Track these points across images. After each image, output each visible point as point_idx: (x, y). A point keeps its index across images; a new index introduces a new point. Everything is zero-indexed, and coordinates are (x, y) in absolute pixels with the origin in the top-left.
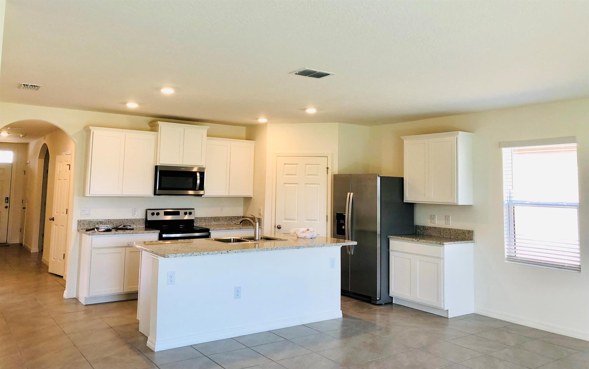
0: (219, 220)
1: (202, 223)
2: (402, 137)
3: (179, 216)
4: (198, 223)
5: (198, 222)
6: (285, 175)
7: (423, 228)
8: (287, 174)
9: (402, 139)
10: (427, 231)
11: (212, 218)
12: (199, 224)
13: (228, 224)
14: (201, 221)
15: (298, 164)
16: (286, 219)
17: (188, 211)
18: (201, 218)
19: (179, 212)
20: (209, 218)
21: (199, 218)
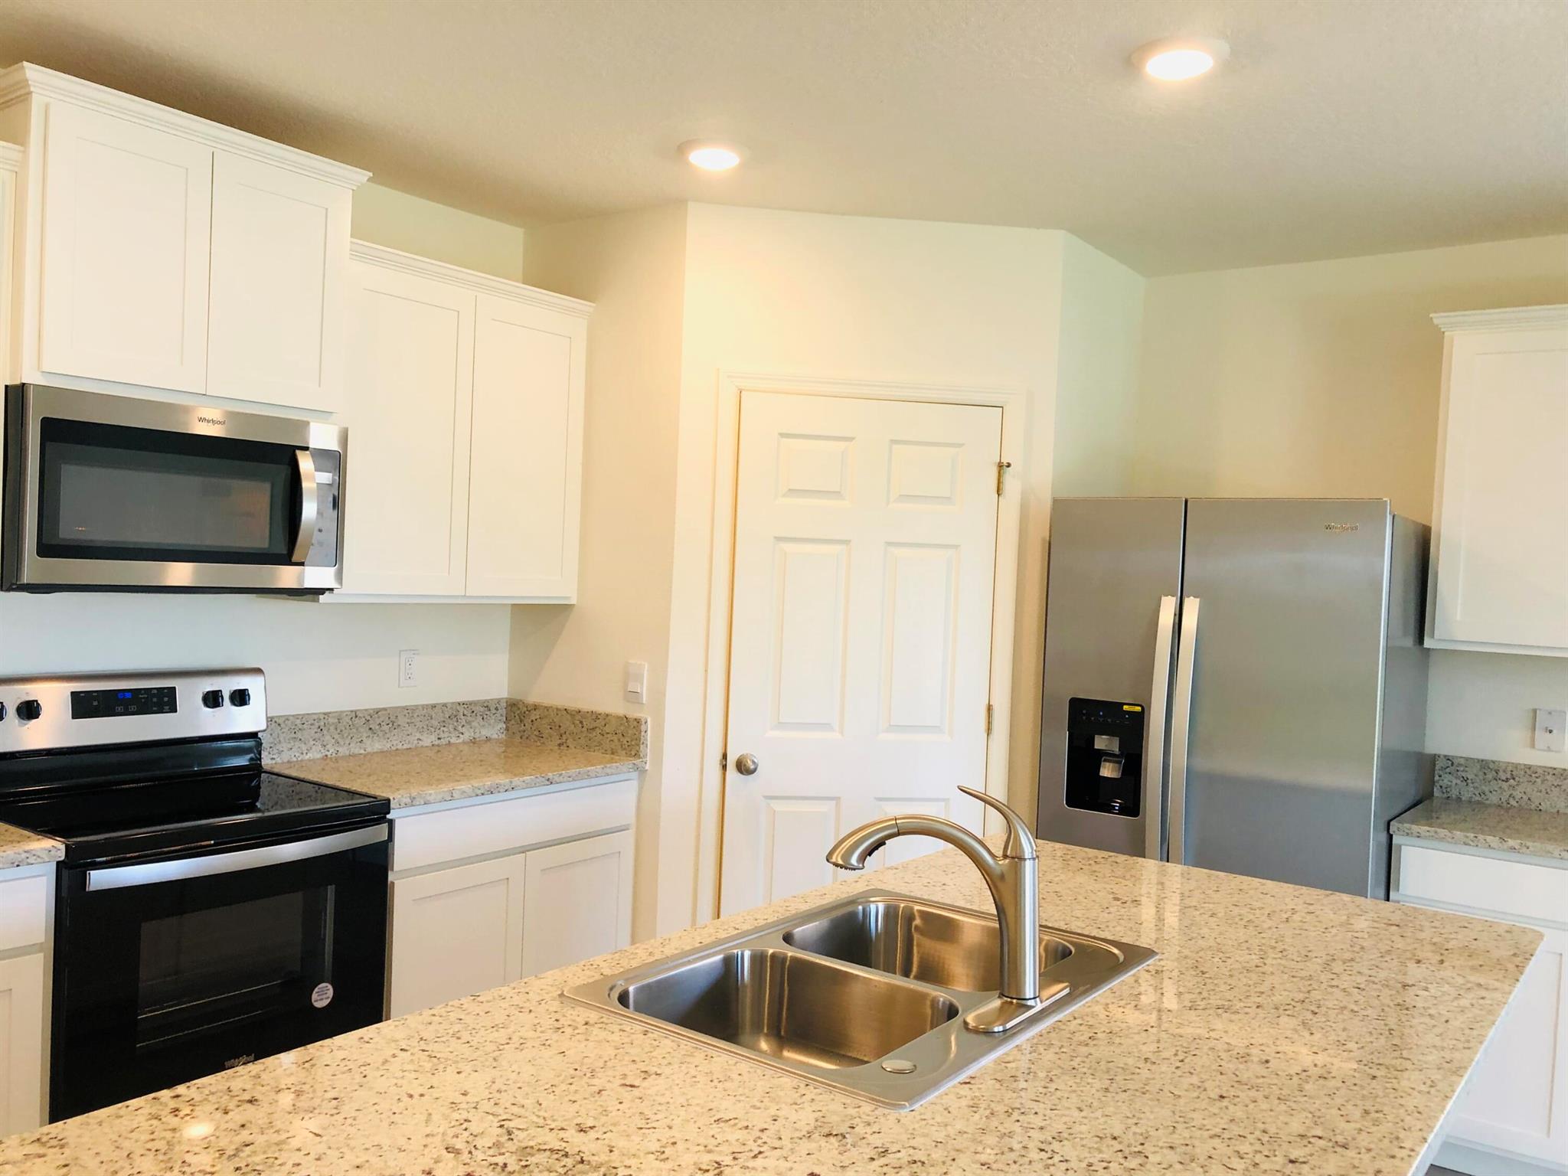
0: (393, 724)
1: (304, 748)
2: (1438, 319)
3: (174, 714)
4: (280, 752)
5: (285, 746)
6: (784, 496)
7: (1482, 767)
8: (792, 492)
9: (1436, 327)
10: (1505, 785)
11: (355, 714)
12: (285, 757)
13: (437, 742)
14: (299, 735)
15: (851, 439)
16: (781, 725)
17: (227, 686)
18: (298, 722)
19: (172, 691)
20: (339, 716)
21: (287, 718)
